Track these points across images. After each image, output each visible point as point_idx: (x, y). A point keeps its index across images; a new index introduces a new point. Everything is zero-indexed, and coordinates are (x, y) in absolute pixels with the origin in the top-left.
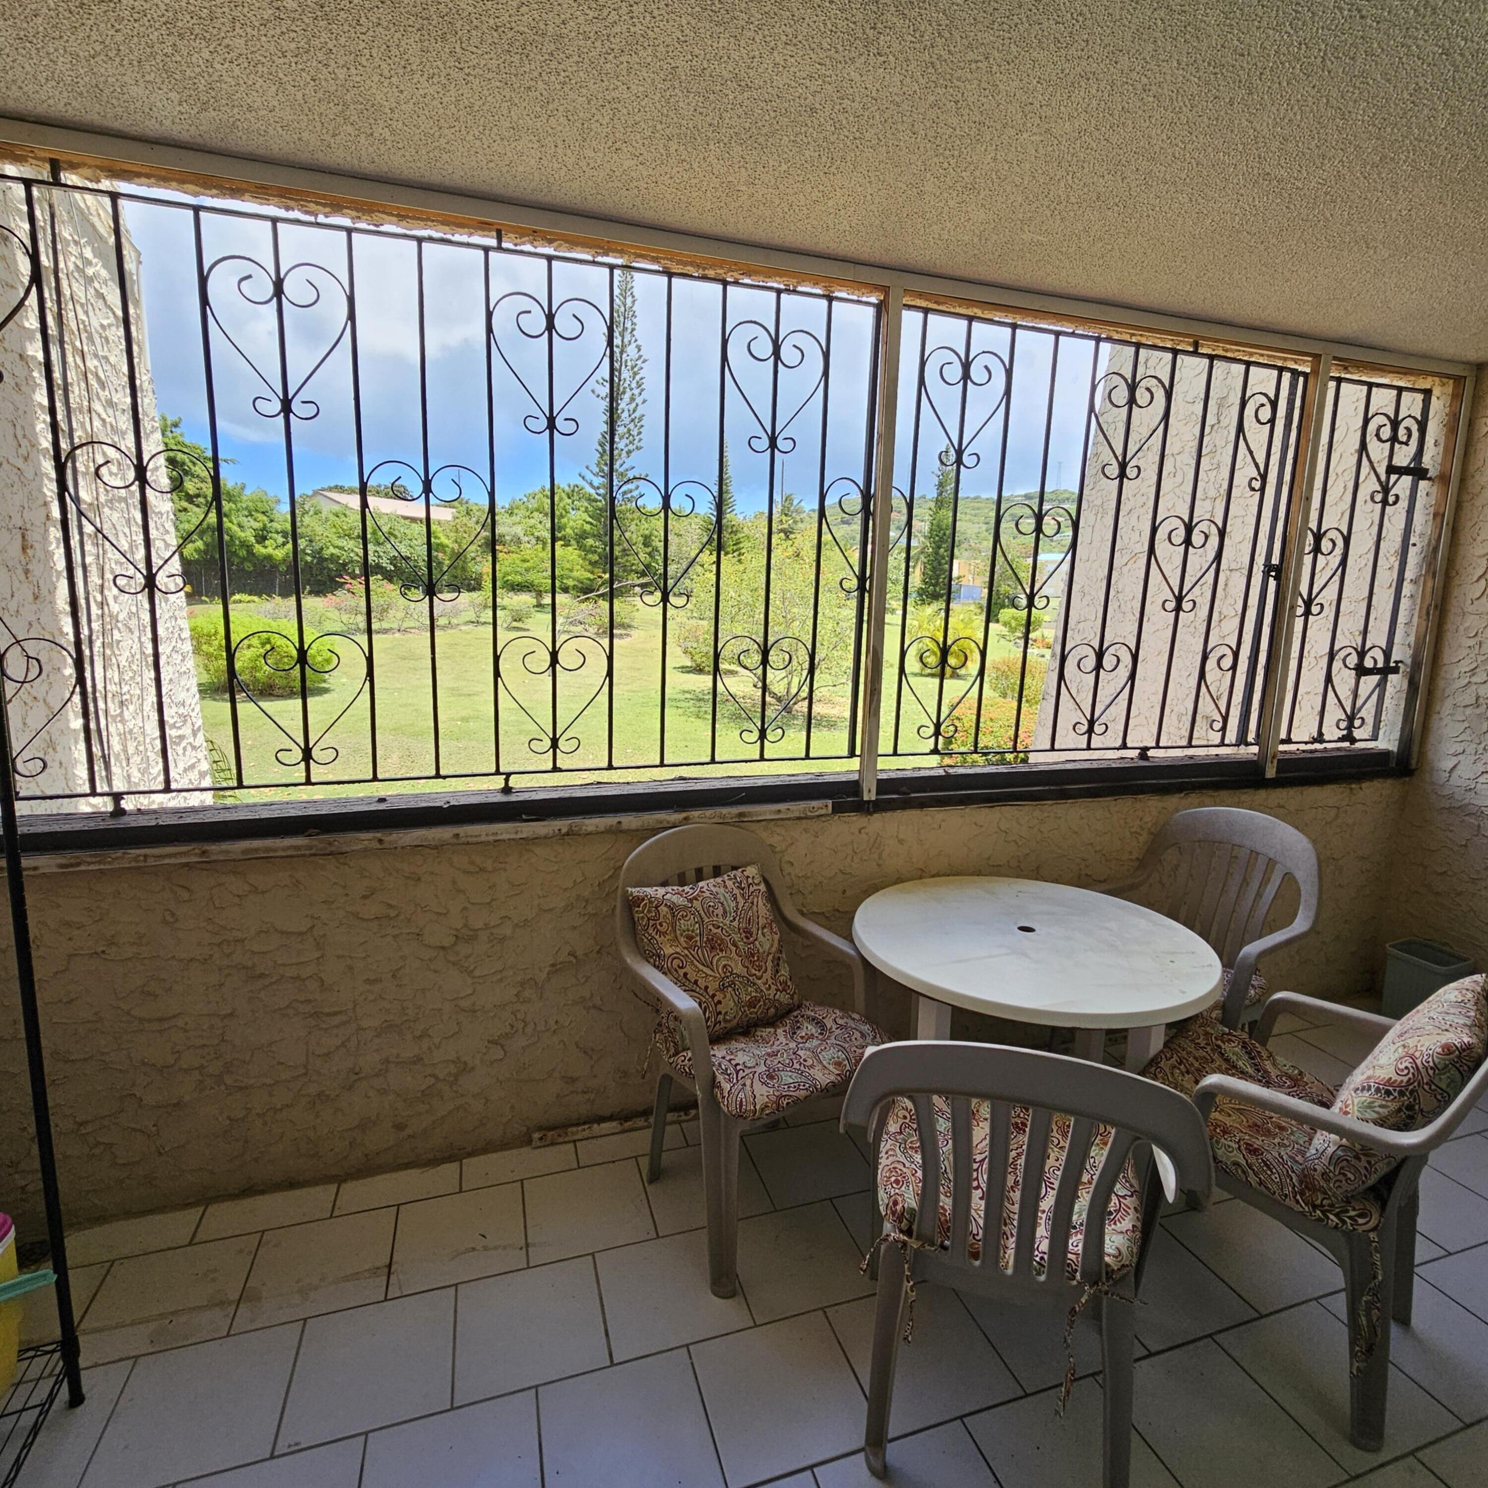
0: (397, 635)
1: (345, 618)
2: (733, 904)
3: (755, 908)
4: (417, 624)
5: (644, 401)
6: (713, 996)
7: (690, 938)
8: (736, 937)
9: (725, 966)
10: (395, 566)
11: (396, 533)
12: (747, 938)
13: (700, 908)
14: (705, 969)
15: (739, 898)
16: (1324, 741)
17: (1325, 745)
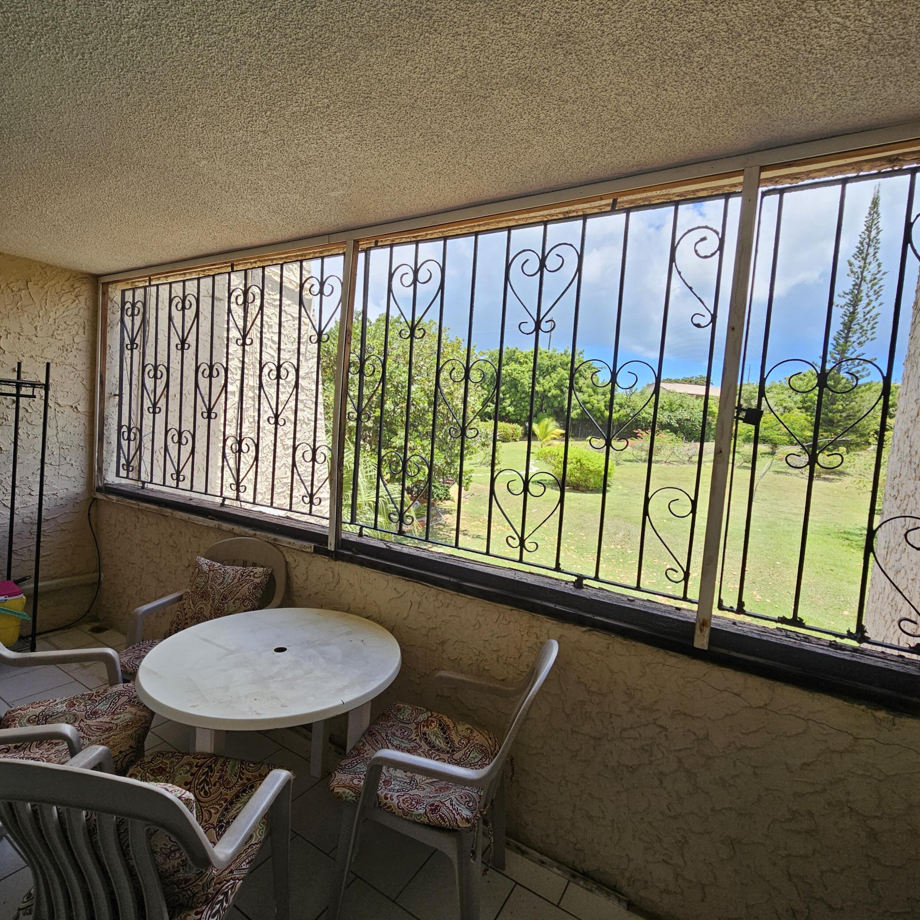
0: (663, 465)
1: (635, 452)
2: (230, 581)
3: (240, 587)
4: (678, 459)
5: (881, 304)
6: (187, 619)
7: (197, 587)
8: (217, 597)
9: (201, 608)
10: (679, 424)
11: (684, 405)
12: (222, 600)
13: (211, 576)
14: (192, 605)
15: (236, 580)
16: (866, 640)
17: (865, 645)
